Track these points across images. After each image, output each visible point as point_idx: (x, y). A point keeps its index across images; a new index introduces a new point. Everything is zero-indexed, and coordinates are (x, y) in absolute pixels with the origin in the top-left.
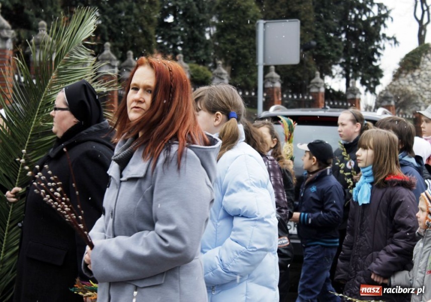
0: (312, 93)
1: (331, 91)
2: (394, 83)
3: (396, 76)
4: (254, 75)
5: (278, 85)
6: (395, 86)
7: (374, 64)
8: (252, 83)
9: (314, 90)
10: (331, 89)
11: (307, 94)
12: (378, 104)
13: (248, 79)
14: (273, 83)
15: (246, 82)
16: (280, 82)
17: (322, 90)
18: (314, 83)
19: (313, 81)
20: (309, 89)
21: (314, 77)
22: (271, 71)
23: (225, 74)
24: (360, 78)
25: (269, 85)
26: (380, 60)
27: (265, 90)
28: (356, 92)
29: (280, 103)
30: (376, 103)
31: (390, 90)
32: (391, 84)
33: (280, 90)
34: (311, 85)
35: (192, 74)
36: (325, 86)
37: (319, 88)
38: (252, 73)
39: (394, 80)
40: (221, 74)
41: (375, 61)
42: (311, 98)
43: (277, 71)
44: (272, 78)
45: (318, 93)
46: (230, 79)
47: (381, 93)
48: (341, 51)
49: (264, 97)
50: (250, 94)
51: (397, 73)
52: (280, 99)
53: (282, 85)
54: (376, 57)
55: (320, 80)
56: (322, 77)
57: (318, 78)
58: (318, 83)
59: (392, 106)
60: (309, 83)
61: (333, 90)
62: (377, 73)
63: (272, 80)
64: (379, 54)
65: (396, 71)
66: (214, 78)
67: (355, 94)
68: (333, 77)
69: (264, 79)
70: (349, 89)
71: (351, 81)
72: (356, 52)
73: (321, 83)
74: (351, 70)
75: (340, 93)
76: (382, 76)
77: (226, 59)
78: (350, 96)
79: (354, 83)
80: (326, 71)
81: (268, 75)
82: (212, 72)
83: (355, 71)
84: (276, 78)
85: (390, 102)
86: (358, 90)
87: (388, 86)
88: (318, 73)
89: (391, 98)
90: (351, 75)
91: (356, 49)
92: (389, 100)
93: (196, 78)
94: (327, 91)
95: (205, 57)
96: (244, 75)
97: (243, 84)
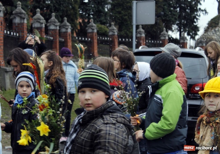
0: (161, 39)
1: (172, 39)
2: (205, 34)
4: (131, 30)
5: (143, 35)
6: (206, 36)
7: (195, 24)
8: (130, 35)
9: (162, 38)
10: (171, 37)
11: (159, 40)
12: (197, 45)
13: (128, 32)
14: (141, 34)
15: (126, 33)
16: (144, 34)
17: (167, 38)
18: (162, 34)
19: (162, 33)
20: (160, 37)
21: (163, 31)
22: (140, 28)
23: (115, 30)
24: (187, 32)
25: (139, 35)
26: (197, 22)
27: (137, 38)
28: (185, 39)
29: (145, 45)
30: (195, 45)
31: (203, 38)
32: (203, 35)
33: (144, 38)
34: (161, 36)
35: (98, 29)
36: (168, 36)
37: (165, 37)
38: (130, 29)
39: (205, 33)
40: (113, 29)
41: (195, 22)
42: (161, 42)
43: (143, 28)
44: (140, 32)
45: (164, 40)
46: (118, 32)
47: (198, 39)
48: (177, 18)
49: (136, 41)
50: (129, 40)
51: (206, 29)
52: (145, 43)
53: (146, 35)
54: (195, 20)
55: (166, 33)
56: (167, 31)
57: (165, 32)
58: (164, 34)
59: (204, 46)
60: (160, 34)
61: (173, 38)
62: (196, 29)
63: (140, 33)
64: (197, 19)
65: (206, 28)
66: (109, 32)
67: (184, 40)
68: (173, 31)
69: (136, 32)
70: (181, 37)
71: (182, 33)
72: (185, 18)
73: (166, 34)
74: (182, 28)
75: (176, 39)
76: (198, 30)
77: (116, 22)
78: (182, 41)
79: (184, 34)
80: (169, 28)
81: (138, 30)
82: (108, 29)
83: (184, 28)
84: (142, 32)
85: (203, 44)
86: (186, 38)
87: (202, 36)
88: (165, 29)
89: (204, 42)
90: (182, 30)
91: (185, 16)
92: (203, 43)
93: (100, 32)
94: (169, 39)
95: (105, 21)
96: (126, 30)
97: (125, 35)
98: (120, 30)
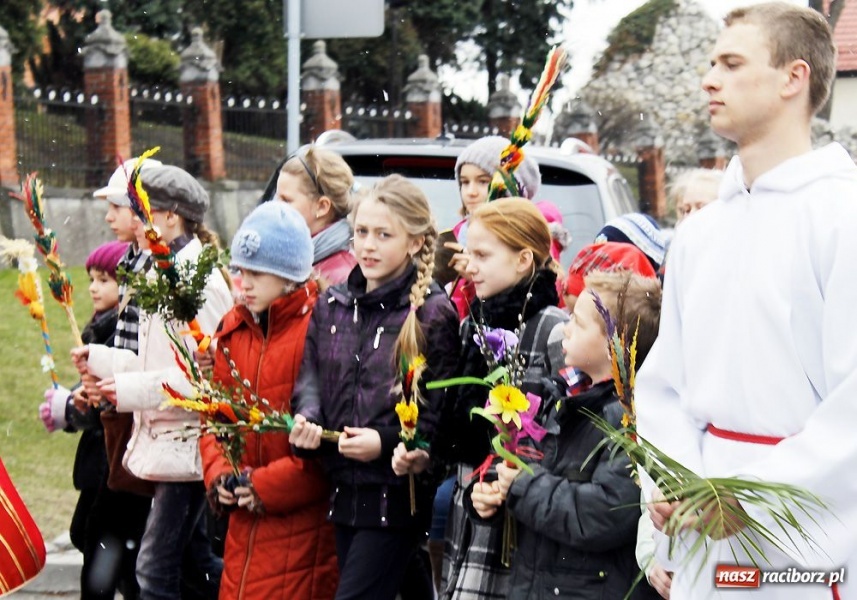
0: (412, 103)
1: (454, 101)
2: (597, 84)
3: (601, 69)
4: (279, 61)
5: (333, 85)
6: (598, 90)
7: (550, 40)
8: (274, 81)
9: (415, 98)
10: (452, 95)
11: (400, 105)
12: (561, 129)
13: (265, 70)
14: (323, 80)
15: (256, 74)
16: (338, 78)
17: (435, 98)
18: (415, 81)
19: (413, 77)
20: (405, 95)
21: (416, 68)
22: (318, 53)
23: (209, 58)
24: (519, 72)
25: (312, 85)
26: (562, 31)
27: (304, 96)
28: (510, 103)
29: (339, 125)
30: (555, 128)
31: (587, 98)
32: (588, 85)
33: (337, 96)
34: (408, 87)
35: (133, 56)
36: (442, 89)
37: (427, 92)
38: (272, 56)
39: (596, 76)
40: (202, 57)
41: (552, 34)
42: (408, 115)
43: (331, 54)
44: (320, 69)
45: (424, 104)
46: (222, 69)
47: (567, 105)
48: (476, 10)
49: (302, 112)
50: (269, 105)
51: (601, 59)
52: (339, 117)
53: (343, 85)
54: (553, 23)
55: (430, 75)
56: (434, 68)
57: (424, 71)
58: (424, 81)
59: (590, 134)
60: (405, 82)
61: (459, 99)
63: (317, 73)
64: (561, 18)
65: (600, 56)
66: (182, 69)
67: (509, 108)
68: (459, 68)
69: (302, 71)
70: (494, 95)
71: (500, 77)
72: (509, 13)
73: (432, 82)
74: (500, 53)
75: (474, 104)
77: (212, 23)
78: (498, 112)
79: (505, 83)
80: (442, 54)
81: (310, 62)
82: (179, 53)
83: (509, 55)
84: (329, 69)
85: (587, 125)
86: (515, 98)
87: (583, 89)
88: (424, 58)
89: (589, 116)
90: (499, 63)
91: (509, 5)
92: (585, 120)
93: (141, 66)
94: (446, 100)
95: (162, 19)
96: (255, 62)
97: (253, 82)
98: (229, 59)
